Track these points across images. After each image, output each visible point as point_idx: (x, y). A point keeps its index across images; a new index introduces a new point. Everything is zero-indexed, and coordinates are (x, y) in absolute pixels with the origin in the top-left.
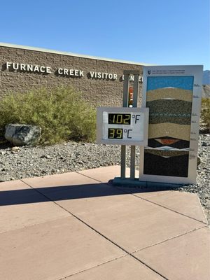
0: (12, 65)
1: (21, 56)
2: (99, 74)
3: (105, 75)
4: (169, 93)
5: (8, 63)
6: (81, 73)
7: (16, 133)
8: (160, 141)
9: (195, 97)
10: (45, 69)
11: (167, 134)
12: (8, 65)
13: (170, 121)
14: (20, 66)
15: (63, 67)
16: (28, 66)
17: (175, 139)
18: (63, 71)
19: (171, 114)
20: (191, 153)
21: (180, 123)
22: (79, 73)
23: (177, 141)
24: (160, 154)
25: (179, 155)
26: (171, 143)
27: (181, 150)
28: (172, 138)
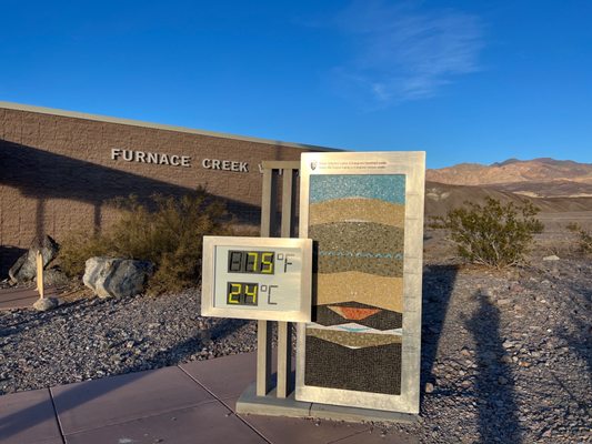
0: (120, 153)
5: (114, 150)
6: (243, 166)
8: (338, 310)
10: (180, 160)
11: (353, 296)
12: (114, 155)
13: (359, 268)
14: (134, 156)
15: (211, 157)
16: (150, 155)
17: (372, 308)
18: (211, 164)
21: (382, 272)
22: (238, 167)
23: (377, 311)
24: (339, 340)
25: (381, 343)
26: (364, 316)
27: (385, 332)
28: (366, 306)
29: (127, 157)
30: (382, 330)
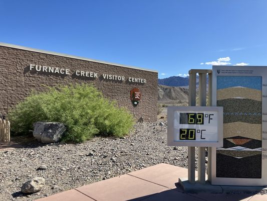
0: (35, 67)
1: (43, 59)
2: (110, 76)
3: (115, 77)
4: (239, 93)
5: (31, 65)
6: (96, 75)
7: (45, 130)
8: (232, 141)
9: (264, 96)
10: (65, 72)
11: (239, 134)
12: (31, 67)
13: (241, 120)
14: (42, 68)
15: (80, 69)
16: (50, 68)
17: (247, 139)
18: (80, 73)
19: (241, 113)
20: (264, 153)
21: (252, 122)
22: (93, 75)
23: (248, 141)
24: (232, 155)
25: (252, 155)
26: (243, 143)
27: (254, 150)
28: (244, 138)
29: (38, 69)
30: (252, 148)
